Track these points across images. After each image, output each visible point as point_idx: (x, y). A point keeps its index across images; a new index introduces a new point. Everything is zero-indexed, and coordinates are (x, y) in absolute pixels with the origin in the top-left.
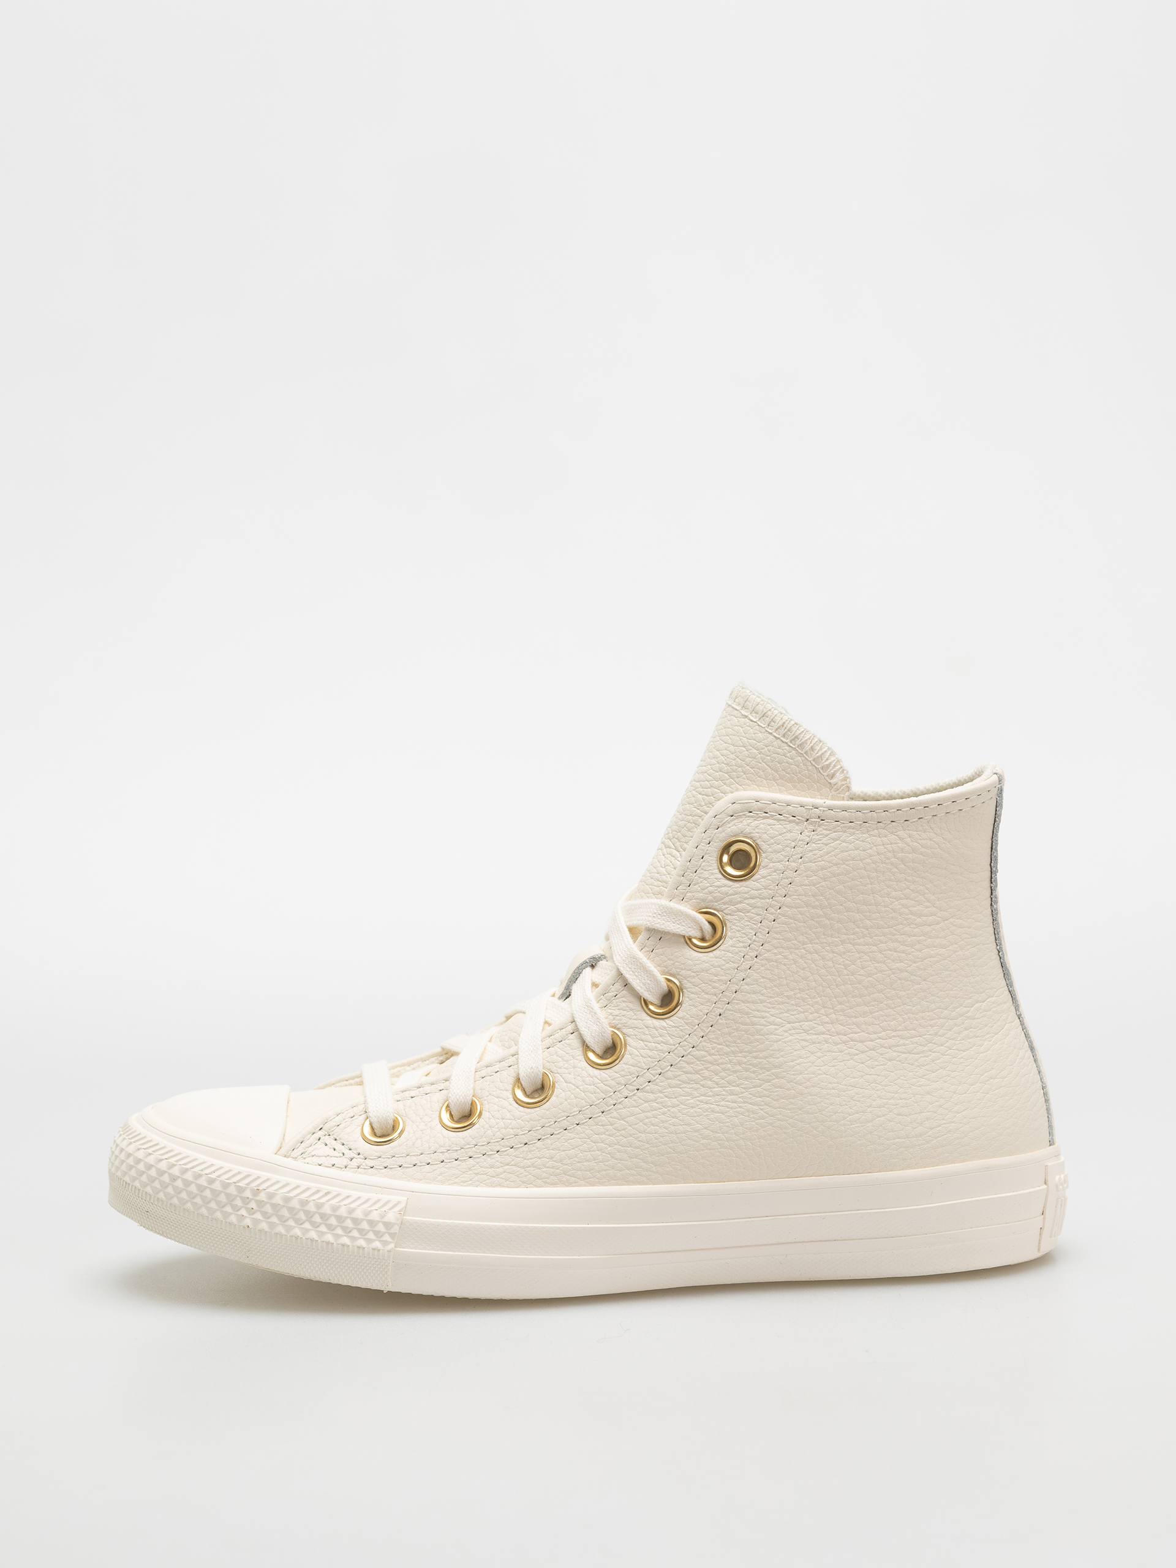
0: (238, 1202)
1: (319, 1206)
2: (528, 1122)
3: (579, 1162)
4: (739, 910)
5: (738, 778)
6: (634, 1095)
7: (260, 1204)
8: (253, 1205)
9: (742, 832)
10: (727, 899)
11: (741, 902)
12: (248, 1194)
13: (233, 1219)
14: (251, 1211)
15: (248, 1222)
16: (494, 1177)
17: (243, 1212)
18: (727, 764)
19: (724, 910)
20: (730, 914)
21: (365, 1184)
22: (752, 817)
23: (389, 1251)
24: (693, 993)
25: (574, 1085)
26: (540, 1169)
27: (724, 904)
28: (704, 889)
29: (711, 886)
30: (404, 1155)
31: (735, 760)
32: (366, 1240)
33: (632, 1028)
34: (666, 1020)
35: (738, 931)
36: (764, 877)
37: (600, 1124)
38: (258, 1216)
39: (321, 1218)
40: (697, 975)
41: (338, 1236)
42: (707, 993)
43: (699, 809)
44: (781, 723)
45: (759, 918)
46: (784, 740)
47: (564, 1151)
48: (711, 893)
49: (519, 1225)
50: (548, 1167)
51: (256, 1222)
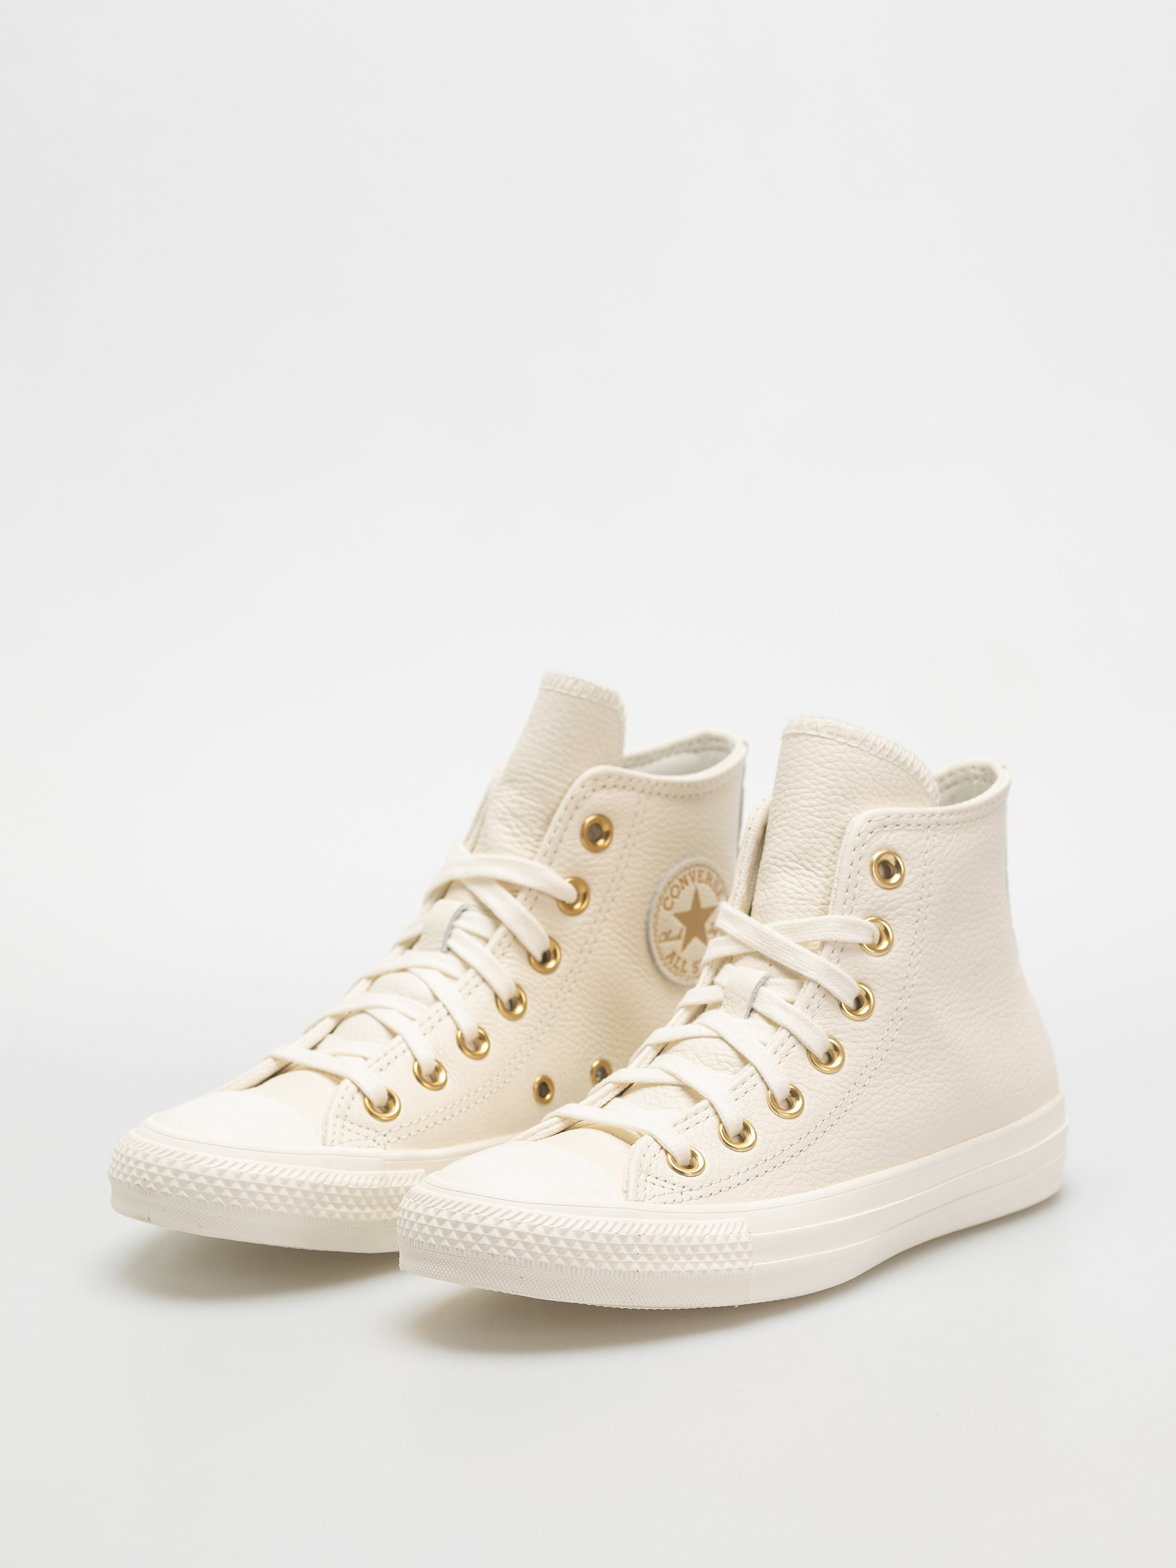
0: (623, 1250)
1: (689, 1239)
2: (797, 1131)
3: (843, 1159)
4: (899, 914)
5: (854, 798)
6: (863, 1091)
7: (643, 1247)
8: (637, 1250)
9: (884, 846)
10: (887, 906)
11: (899, 907)
12: (630, 1241)
13: (621, 1266)
14: (636, 1256)
15: (635, 1266)
16: (790, 1185)
17: (629, 1258)
18: (841, 788)
19: (887, 915)
20: (892, 919)
21: (708, 1213)
22: (888, 831)
23: (751, 1268)
24: (882, 993)
25: (817, 1091)
26: (818, 1171)
27: (886, 910)
28: (867, 901)
29: (872, 897)
30: (718, 1181)
31: (847, 783)
32: (731, 1262)
33: (842, 1033)
34: (866, 1021)
35: (903, 932)
36: (911, 882)
37: (847, 1121)
38: (643, 1259)
39: (693, 1250)
40: (882, 977)
41: (709, 1264)
42: (893, 991)
43: (822, 831)
44: (882, 746)
45: (915, 919)
46: (889, 760)
47: (830, 1151)
48: (873, 903)
49: (827, 1223)
50: (824, 1168)
51: (643, 1264)
